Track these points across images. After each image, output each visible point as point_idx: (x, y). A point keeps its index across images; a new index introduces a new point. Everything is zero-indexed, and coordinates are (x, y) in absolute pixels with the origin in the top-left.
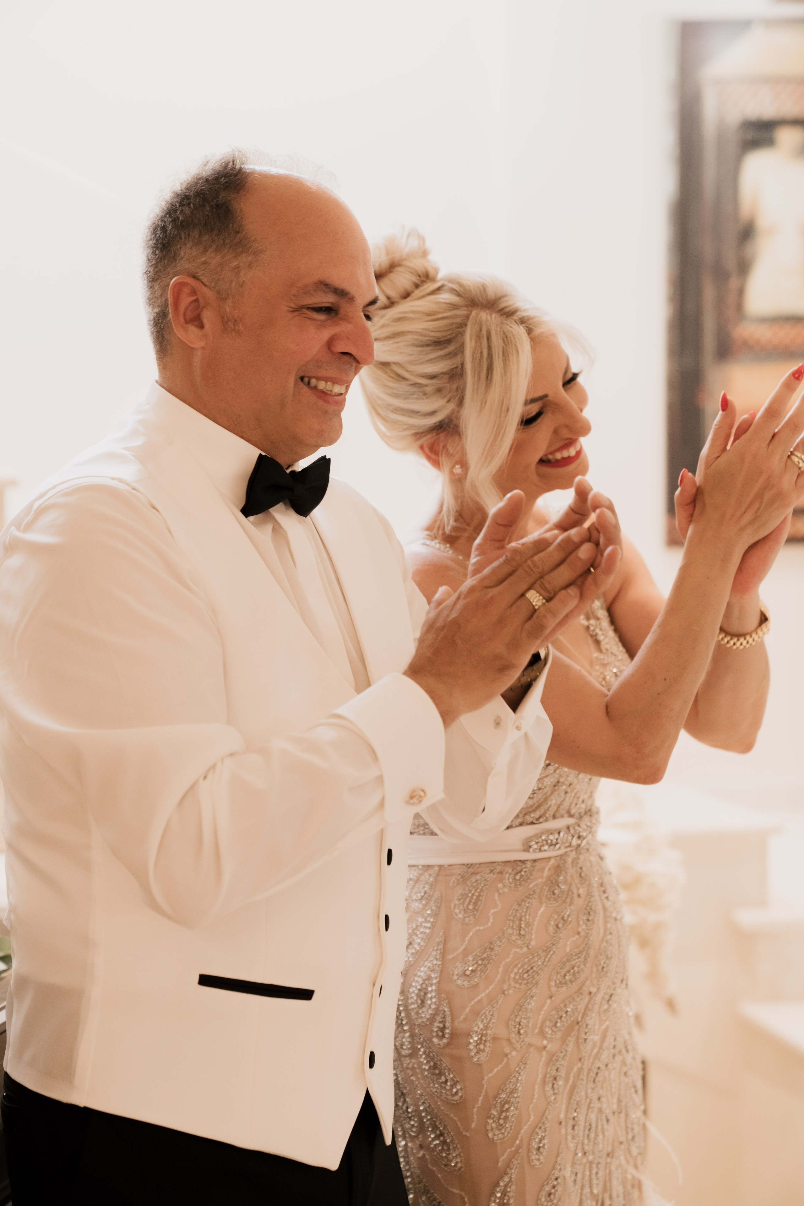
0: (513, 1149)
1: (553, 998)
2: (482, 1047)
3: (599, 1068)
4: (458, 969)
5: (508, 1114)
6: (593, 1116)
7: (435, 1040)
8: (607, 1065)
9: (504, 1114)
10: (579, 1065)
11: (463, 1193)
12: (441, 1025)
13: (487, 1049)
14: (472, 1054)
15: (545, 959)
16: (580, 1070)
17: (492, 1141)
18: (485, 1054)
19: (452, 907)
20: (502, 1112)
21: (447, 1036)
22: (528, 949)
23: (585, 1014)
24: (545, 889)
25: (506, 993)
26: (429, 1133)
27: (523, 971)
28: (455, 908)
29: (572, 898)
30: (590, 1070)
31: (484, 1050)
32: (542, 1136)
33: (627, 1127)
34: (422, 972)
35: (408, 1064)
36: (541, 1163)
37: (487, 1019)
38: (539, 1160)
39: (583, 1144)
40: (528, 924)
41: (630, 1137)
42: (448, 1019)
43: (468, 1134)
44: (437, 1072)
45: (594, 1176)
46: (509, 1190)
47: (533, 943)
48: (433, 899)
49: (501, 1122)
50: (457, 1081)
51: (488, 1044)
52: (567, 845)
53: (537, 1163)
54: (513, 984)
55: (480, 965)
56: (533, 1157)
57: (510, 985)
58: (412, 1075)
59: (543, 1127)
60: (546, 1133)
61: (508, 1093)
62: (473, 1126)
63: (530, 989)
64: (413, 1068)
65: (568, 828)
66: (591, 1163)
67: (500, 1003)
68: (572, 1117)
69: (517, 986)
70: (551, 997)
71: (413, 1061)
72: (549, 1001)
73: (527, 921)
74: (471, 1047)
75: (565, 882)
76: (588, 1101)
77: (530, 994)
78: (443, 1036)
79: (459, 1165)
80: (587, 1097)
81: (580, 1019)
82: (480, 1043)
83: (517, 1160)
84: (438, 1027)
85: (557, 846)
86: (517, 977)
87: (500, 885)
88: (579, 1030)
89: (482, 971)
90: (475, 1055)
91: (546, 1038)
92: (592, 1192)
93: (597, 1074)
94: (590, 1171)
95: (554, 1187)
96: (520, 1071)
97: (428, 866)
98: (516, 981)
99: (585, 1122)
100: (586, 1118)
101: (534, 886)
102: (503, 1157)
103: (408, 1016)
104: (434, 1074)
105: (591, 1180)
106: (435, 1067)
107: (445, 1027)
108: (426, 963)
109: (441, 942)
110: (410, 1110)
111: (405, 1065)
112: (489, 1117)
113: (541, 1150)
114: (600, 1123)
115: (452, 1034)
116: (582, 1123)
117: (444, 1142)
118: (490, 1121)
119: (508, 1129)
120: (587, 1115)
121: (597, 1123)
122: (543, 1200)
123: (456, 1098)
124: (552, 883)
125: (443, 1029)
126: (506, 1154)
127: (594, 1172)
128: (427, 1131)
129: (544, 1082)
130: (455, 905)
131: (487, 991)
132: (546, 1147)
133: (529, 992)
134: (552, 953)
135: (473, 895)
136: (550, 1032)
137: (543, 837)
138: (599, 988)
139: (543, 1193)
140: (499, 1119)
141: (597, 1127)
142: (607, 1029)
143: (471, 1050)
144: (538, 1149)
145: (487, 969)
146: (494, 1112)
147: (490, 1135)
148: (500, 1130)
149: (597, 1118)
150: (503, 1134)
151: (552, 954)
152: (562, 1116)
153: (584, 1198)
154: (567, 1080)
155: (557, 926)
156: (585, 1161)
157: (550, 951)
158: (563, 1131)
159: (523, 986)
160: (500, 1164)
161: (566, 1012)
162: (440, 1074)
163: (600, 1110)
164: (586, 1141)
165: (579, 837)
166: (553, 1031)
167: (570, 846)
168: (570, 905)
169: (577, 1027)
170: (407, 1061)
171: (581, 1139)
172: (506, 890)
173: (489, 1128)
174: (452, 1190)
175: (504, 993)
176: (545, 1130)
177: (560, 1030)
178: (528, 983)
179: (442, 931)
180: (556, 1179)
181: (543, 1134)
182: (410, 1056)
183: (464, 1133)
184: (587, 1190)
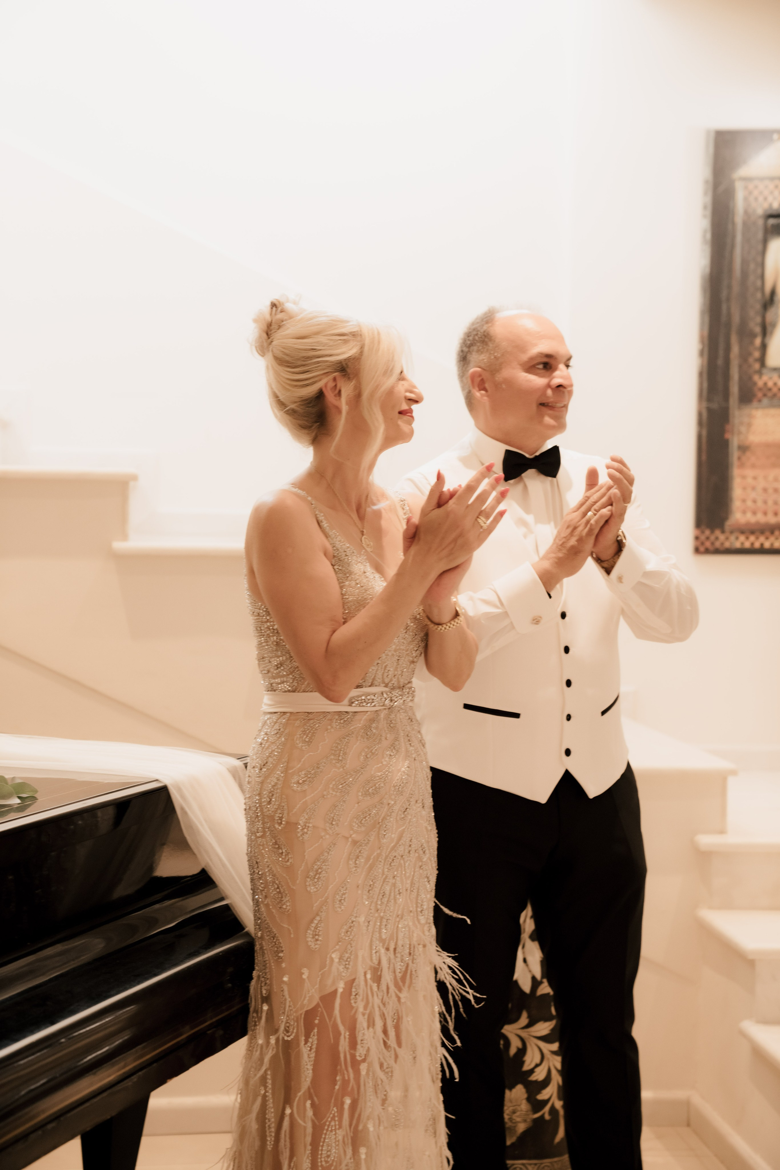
0: (323, 899)
1: (360, 804)
2: (305, 830)
3: (395, 857)
4: (295, 779)
5: (321, 875)
6: (388, 888)
7: (277, 826)
8: (402, 856)
9: (318, 875)
10: (379, 851)
11: (290, 928)
12: (281, 815)
13: (309, 832)
14: (299, 835)
15: (355, 777)
16: (379, 855)
17: (309, 892)
18: (307, 835)
19: (295, 739)
20: (317, 874)
21: (283, 823)
22: (344, 769)
23: (384, 819)
24: (361, 731)
25: (325, 797)
26: (270, 887)
27: (339, 783)
28: (296, 740)
29: (380, 739)
30: (387, 857)
31: (307, 833)
32: (343, 893)
33: (417, 903)
34: (273, 780)
35: (260, 842)
36: (342, 910)
37: (310, 813)
38: (340, 908)
39: (376, 904)
40: (345, 754)
41: (419, 910)
42: (286, 812)
43: (294, 888)
44: (277, 846)
45: (383, 927)
46: (319, 926)
47: (347, 766)
48: (284, 734)
49: (316, 880)
50: (289, 853)
51: (309, 829)
52: (382, 704)
53: (339, 910)
54: (331, 792)
55: (310, 778)
56: (337, 906)
57: (329, 792)
58: (262, 849)
59: (345, 887)
60: (347, 891)
61: (321, 862)
62: (298, 882)
63: (343, 796)
64: (263, 845)
65: (382, 693)
66: (382, 918)
67: (320, 803)
68: (369, 885)
69: (334, 793)
70: (358, 803)
71: (263, 840)
72: (357, 805)
73: (345, 751)
74: (299, 830)
75: (377, 728)
76: (384, 876)
77: (343, 799)
78: (281, 823)
79: (288, 908)
80: (383, 874)
81: (380, 821)
82: (304, 828)
83: (326, 906)
84: (279, 817)
85: (373, 704)
86: (335, 787)
87: (329, 727)
88: (379, 828)
89: (310, 782)
90: (301, 836)
91: (352, 829)
92: (380, 937)
93: (393, 860)
94: (381, 923)
95: (350, 927)
96: (330, 848)
97: (284, 713)
98: (333, 789)
99: (380, 890)
100: (381, 888)
101: (353, 729)
102: (317, 904)
103: (262, 810)
104: (275, 848)
105: (380, 929)
106: (276, 843)
107: (282, 817)
108: (275, 775)
109: (286, 761)
110: (260, 873)
111: (259, 842)
112: (308, 877)
113: (342, 901)
114: (392, 894)
115: (287, 823)
116: (377, 890)
117: (280, 892)
118: (308, 880)
119: (320, 886)
120: (382, 885)
121: (390, 893)
122: (343, 934)
123: (288, 864)
124: (367, 728)
125: (281, 818)
126: (318, 902)
127: (384, 924)
128: (269, 886)
129: (349, 859)
130: (297, 738)
131: (313, 795)
132: (346, 900)
133: (342, 798)
134: (360, 773)
135: (310, 732)
136: (357, 826)
137: (363, 698)
138: (395, 802)
139: (344, 930)
140: (315, 878)
141: (390, 895)
142: (403, 832)
143: (298, 832)
144: (340, 901)
145: (314, 781)
146: (311, 874)
147: (309, 889)
148: (315, 886)
149: (391, 890)
150: (317, 888)
151: (361, 775)
152: (360, 882)
153: (374, 939)
154: (368, 859)
155: (366, 756)
156: (376, 915)
157: (359, 772)
158: (360, 892)
159: (338, 794)
160: (314, 908)
161: (370, 814)
162: (279, 848)
163: (394, 885)
164: (379, 903)
165: (391, 700)
166: (358, 826)
167: (383, 705)
168: (378, 743)
169: (378, 826)
170: (260, 840)
171: (375, 900)
172: (332, 730)
173: (308, 884)
174: (282, 925)
175: (323, 797)
176: (346, 889)
177: (364, 826)
178: (341, 792)
179: (288, 754)
180: (353, 922)
181: (345, 892)
182: (262, 837)
183: (292, 887)
184: (377, 935)
